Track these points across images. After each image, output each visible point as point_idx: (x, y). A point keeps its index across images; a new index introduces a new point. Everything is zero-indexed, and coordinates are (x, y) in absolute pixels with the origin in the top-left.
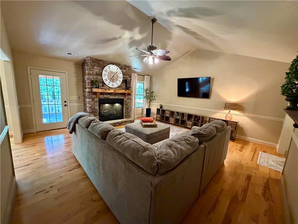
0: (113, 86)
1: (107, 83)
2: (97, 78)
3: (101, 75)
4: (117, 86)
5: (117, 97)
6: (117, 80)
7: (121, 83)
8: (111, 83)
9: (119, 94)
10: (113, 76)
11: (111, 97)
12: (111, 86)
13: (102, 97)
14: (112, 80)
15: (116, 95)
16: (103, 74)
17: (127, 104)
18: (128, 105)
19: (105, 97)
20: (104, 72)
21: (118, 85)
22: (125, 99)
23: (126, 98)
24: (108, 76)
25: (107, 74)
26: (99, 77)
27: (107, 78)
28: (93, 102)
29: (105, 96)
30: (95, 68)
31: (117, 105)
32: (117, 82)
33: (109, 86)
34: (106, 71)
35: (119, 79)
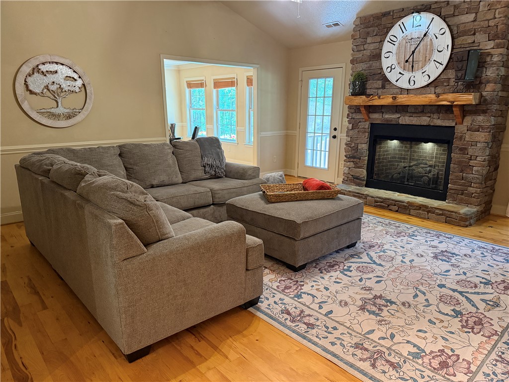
0: (412, 83)
1: (392, 77)
2: (371, 66)
3: (377, 56)
4: (426, 83)
5: (424, 120)
6: (426, 61)
7: (441, 68)
8: (407, 75)
9: (434, 109)
10: (413, 52)
11: (405, 120)
12: (406, 86)
13: (377, 117)
14: (410, 63)
15: (422, 112)
16: (384, 51)
17: (463, 150)
18: (471, 151)
19: (387, 120)
20: (387, 47)
21: (432, 79)
22: (461, 129)
23: (465, 124)
24: (398, 54)
25: (394, 49)
26: (375, 64)
27: (395, 62)
28: (356, 131)
29: (387, 116)
30: (369, 40)
31: (429, 147)
32: (426, 68)
33: (399, 84)
34: (392, 42)
35: (436, 56)
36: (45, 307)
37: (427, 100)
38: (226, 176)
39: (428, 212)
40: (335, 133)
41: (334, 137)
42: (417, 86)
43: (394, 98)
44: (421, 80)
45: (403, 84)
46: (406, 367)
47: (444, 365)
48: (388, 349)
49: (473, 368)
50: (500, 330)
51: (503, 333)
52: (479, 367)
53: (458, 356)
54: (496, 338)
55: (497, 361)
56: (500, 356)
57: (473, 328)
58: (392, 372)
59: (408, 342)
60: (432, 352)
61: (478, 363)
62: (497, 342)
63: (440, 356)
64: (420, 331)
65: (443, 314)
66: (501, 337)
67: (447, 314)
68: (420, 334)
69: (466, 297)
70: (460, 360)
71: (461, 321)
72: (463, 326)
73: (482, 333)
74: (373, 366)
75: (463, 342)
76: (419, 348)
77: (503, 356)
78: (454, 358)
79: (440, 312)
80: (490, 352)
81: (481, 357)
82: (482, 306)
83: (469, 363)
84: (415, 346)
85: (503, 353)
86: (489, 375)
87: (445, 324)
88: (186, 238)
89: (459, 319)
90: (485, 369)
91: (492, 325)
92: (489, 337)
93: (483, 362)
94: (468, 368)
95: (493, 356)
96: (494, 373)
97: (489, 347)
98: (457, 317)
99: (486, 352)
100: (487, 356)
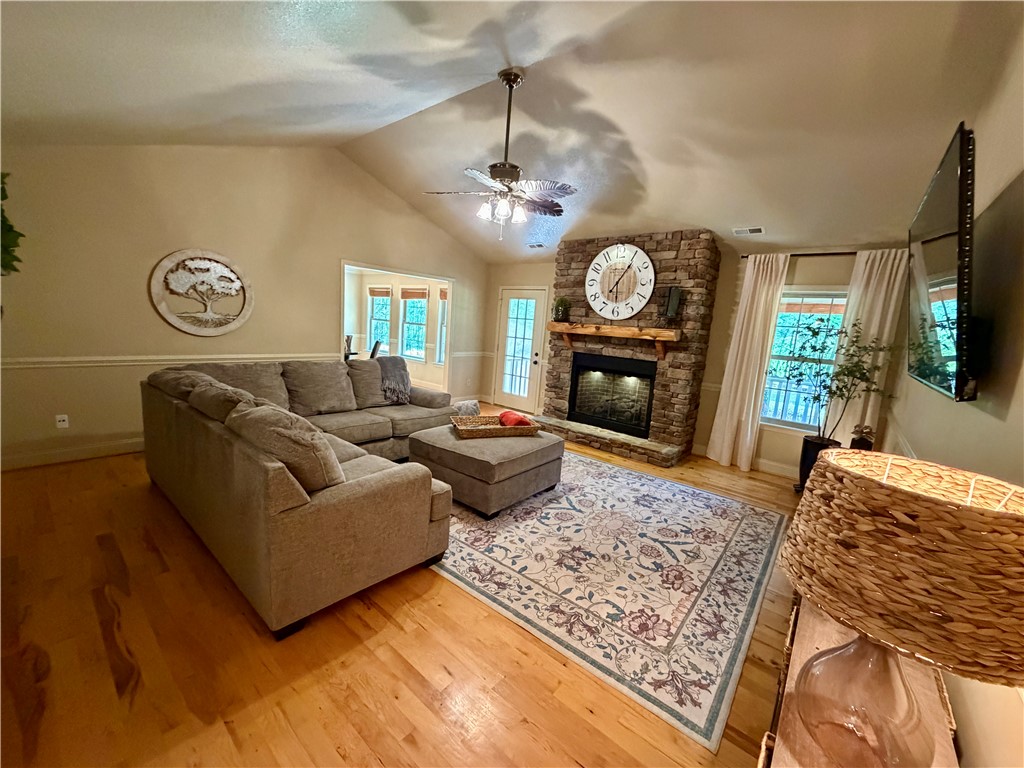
0: (616, 314)
1: (596, 305)
2: (574, 292)
3: (581, 283)
4: (629, 316)
5: (627, 353)
6: (630, 292)
7: (645, 302)
8: (611, 305)
9: (637, 343)
10: (617, 283)
11: (608, 351)
12: (609, 316)
13: (580, 346)
14: (614, 294)
15: (625, 344)
16: (588, 279)
17: (665, 387)
18: (672, 388)
19: (590, 350)
20: (591, 274)
21: (635, 312)
22: (663, 365)
23: (667, 360)
24: (602, 283)
25: (598, 277)
26: (579, 291)
27: (600, 292)
28: (559, 358)
29: (590, 346)
30: (573, 265)
31: (632, 382)
32: (629, 300)
33: (602, 314)
34: (596, 270)
35: (639, 289)
36: (166, 569)
37: (629, 332)
38: (410, 403)
39: (631, 450)
40: (536, 359)
41: (536, 363)
42: (621, 317)
43: (598, 328)
44: (625, 313)
45: (607, 314)
46: (604, 632)
47: (644, 627)
48: (587, 610)
49: (673, 630)
50: (699, 584)
51: (703, 588)
52: (679, 629)
53: (658, 616)
54: (696, 594)
55: (696, 620)
56: (700, 615)
57: (673, 583)
58: (590, 639)
59: (607, 602)
60: (632, 613)
61: (678, 623)
62: (697, 598)
63: (640, 617)
64: (619, 588)
65: (644, 567)
66: (701, 592)
67: (648, 568)
68: (619, 591)
69: (667, 548)
70: (660, 621)
71: (661, 576)
72: (663, 582)
73: (682, 589)
74: (570, 632)
75: (664, 600)
76: (618, 608)
77: (703, 615)
78: (654, 619)
79: (641, 565)
80: (690, 611)
81: (681, 617)
82: (682, 557)
83: (669, 624)
84: (614, 606)
85: (703, 611)
86: (688, 637)
87: (646, 579)
88: (360, 485)
89: (660, 573)
90: (685, 631)
91: (692, 579)
92: (689, 593)
93: (683, 622)
94: (668, 630)
95: (693, 615)
96: (694, 635)
97: (688, 604)
98: (657, 571)
99: (686, 611)
100: (687, 615)
